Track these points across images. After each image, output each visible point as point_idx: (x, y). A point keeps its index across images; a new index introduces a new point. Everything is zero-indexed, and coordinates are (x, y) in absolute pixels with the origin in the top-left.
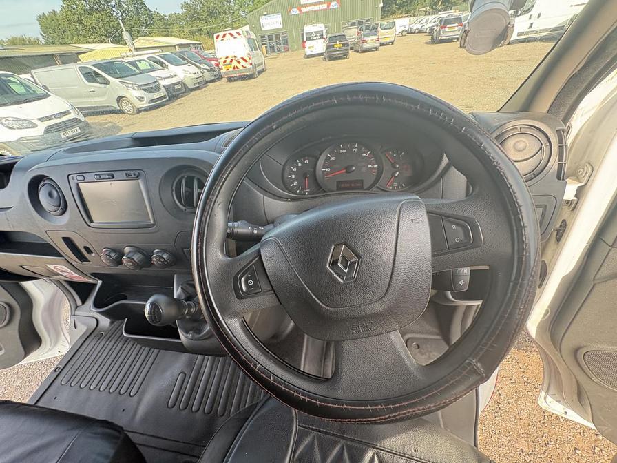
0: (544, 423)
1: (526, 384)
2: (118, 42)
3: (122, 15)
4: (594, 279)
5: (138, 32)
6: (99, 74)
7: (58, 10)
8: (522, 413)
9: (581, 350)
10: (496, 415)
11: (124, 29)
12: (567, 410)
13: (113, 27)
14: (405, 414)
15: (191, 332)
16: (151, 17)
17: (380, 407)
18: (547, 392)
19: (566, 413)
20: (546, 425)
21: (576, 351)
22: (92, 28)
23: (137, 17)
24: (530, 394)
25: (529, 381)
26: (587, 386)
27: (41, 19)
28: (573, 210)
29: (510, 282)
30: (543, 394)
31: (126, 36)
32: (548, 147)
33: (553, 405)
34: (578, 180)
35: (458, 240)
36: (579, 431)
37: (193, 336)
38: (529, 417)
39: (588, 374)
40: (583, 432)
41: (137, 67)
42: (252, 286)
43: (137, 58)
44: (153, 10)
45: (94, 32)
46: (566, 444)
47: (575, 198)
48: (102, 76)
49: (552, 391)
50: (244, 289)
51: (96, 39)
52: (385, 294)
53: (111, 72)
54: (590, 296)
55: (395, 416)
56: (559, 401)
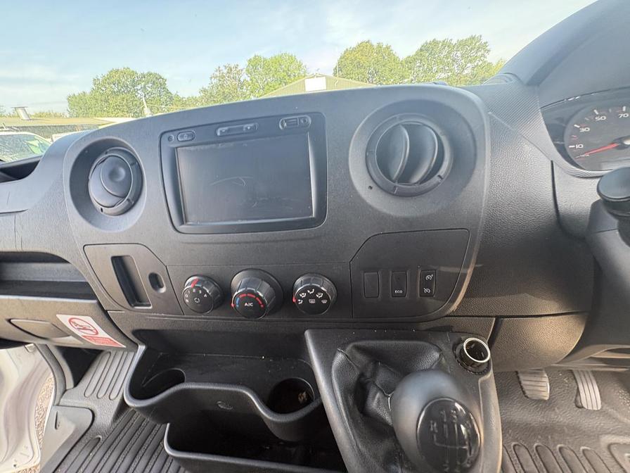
3: (145, 96)
7: (88, 91)
11: (146, 106)
16: (171, 98)
22: (116, 105)
23: (158, 98)
27: (71, 99)
31: (147, 111)
45: (118, 109)
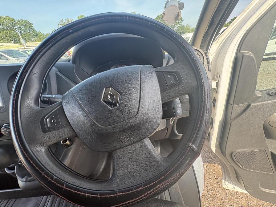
0: (227, 197)
1: (216, 179)
2: (17, 43)
3: (21, 32)
4: (230, 120)
5: (29, 39)
6: (3, 56)
8: (218, 194)
9: (233, 154)
10: (208, 198)
11: (21, 38)
12: (234, 186)
13: (15, 37)
14: (157, 189)
15: (26, 177)
16: (37, 34)
17: (141, 188)
18: (225, 179)
19: (234, 188)
20: (228, 198)
21: (231, 155)
22: (3, 36)
23: (29, 34)
24: (219, 184)
25: (217, 178)
26: (239, 171)
28: (216, 93)
29: (199, 97)
30: (224, 180)
31: (22, 40)
32: (202, 57)
33: (228, 185)
34: (215, 80)
35: (171, 82)
36: (240, 197)
37: (27, 179)
38: (221, 195)
39: (238, 165)
40: (242, 197)
41: (27, 53)
42: (54, 124)
43: (26, 50)
44: (38, 31)
45: (4, 38)
46: (238, 205)
47: (216, 88)
48: (5, 56)
49: (227, 179)
50: (49, 125)
51: (5, 41)
52: (137, 113)
53: (11, 55)
54: (231, 128)
55: (151, 193)
56: (230, 183)
